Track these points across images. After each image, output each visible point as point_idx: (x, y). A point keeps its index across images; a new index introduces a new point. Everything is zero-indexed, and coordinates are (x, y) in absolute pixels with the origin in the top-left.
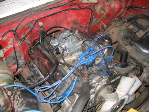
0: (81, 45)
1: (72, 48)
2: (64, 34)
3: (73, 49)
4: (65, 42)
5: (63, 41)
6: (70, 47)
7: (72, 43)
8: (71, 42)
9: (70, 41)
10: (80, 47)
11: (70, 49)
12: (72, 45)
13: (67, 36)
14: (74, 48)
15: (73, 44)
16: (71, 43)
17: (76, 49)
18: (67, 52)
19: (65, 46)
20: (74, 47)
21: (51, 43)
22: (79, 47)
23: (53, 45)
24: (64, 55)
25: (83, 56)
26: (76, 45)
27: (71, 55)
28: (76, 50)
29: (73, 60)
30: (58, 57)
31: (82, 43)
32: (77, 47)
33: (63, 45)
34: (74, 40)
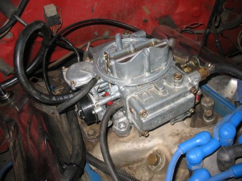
0: (193, 90)
1: (151, 101)
2: (122, 43)
3: (154, 109)
4: (121, 75)
5: (111, 68)
6: (141, 96)
7: (152, 82)
8: (147, 74)
9: (142, 71)
10: (190, 100)
11: (143, 106)
12: (153, 88)
13: (132, 49)
14: (162, 105)
15: (157, 82)
16: (145, 80)
17: (167, 108)
18: (126, 115)
19: (120, 91)
20: (158, 98)
21: (64, 73)
22: (182, 100)
23: (69, 82)
24: (115, 127)
25: (208, 149)
26: (171, 91)
27: (145, 133)
28: (170, 111)
29: (151, 156)
30: (91, 132)
31: (196, 83)
32: (173, 100)
33: (113, 84)
34: (163, 67)
